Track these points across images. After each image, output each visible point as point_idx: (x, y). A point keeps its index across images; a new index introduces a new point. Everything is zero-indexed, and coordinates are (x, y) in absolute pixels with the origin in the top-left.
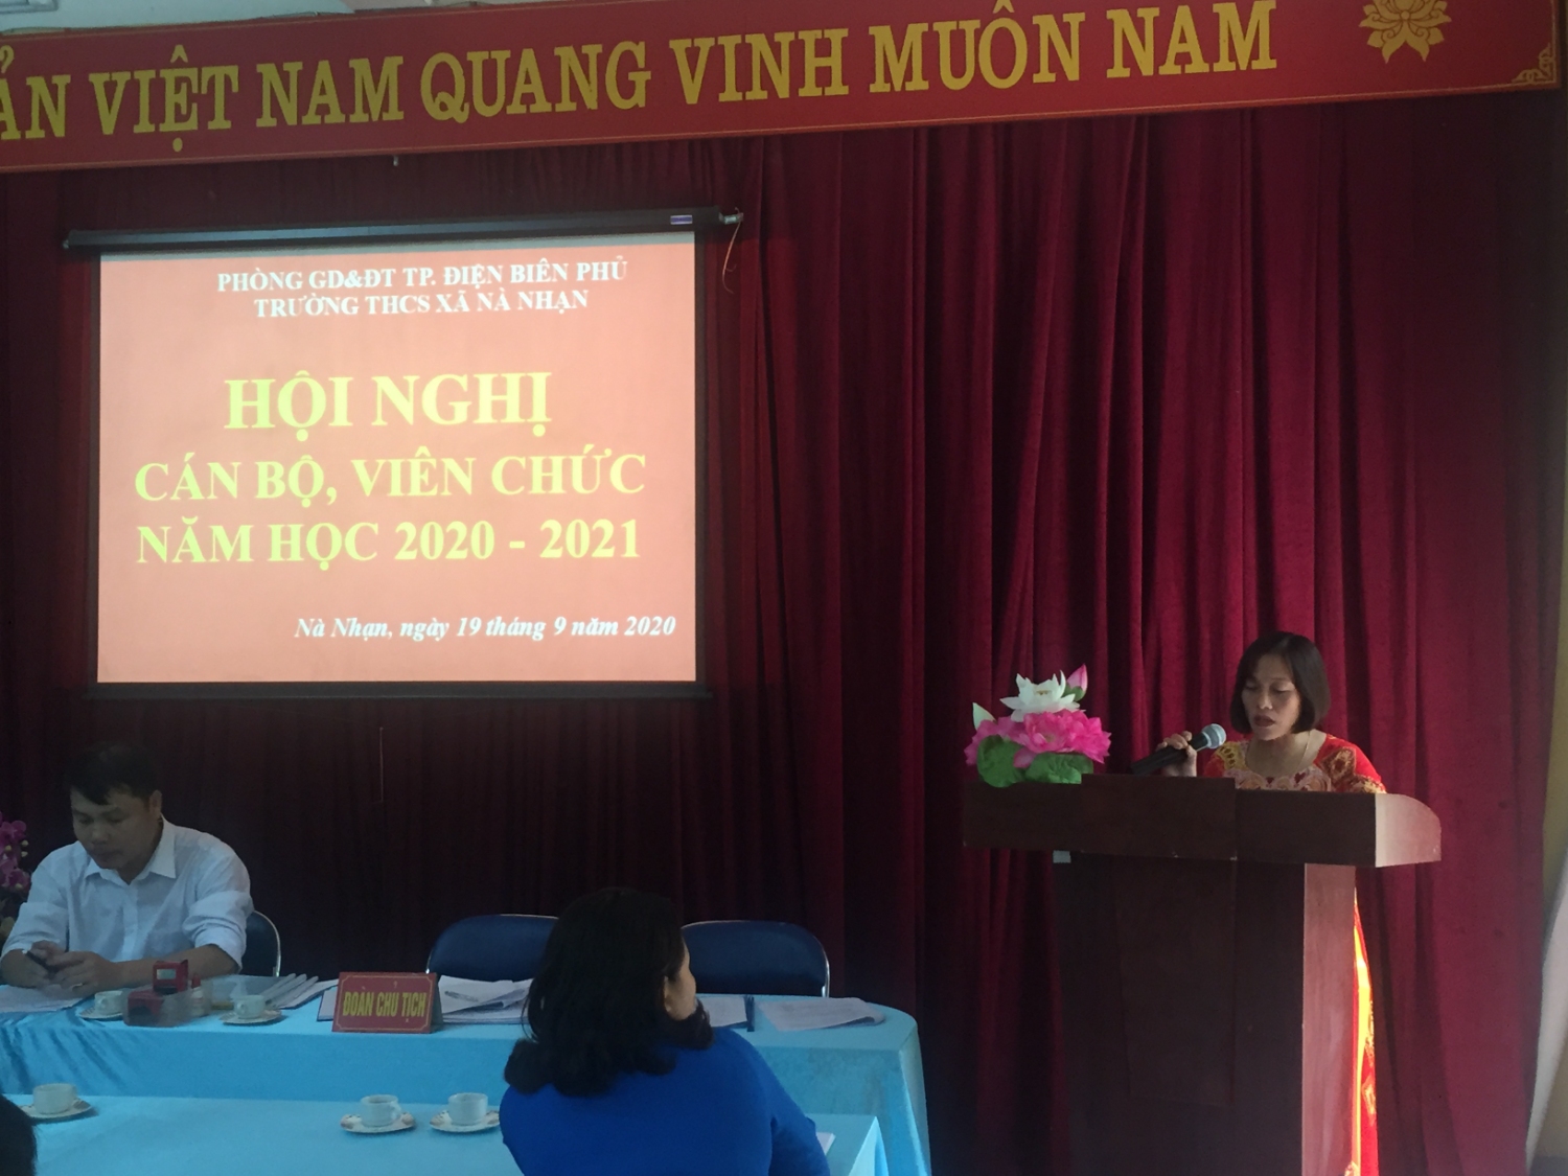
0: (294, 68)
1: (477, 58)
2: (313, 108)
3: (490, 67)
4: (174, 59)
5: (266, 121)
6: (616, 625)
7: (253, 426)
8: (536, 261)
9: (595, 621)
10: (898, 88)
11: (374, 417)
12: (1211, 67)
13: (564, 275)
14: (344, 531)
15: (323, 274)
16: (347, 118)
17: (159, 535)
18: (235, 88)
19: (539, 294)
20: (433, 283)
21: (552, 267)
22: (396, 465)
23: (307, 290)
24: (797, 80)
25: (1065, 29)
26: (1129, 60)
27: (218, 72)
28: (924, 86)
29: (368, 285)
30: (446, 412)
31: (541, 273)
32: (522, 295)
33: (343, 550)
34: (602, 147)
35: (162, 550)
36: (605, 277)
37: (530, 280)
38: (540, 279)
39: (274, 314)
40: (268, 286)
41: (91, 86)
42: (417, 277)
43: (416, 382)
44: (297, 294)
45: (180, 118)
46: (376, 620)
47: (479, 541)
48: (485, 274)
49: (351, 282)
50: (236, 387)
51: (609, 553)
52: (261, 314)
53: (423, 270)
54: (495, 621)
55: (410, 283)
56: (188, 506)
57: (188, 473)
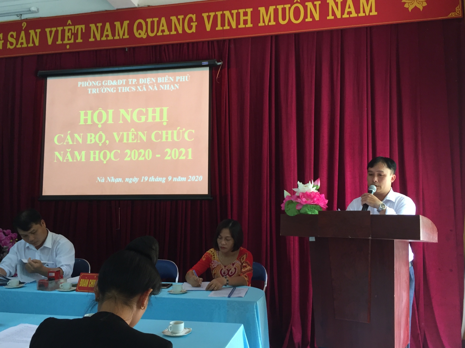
0: (99, 25)
1: (149, 20)
2: (104, 35)
3: (153, 23)
4: (68, 24)
5: (92, 39)
6: (185, 178)
7: (87, 124)
8: (165, 76)
9: (179, 177)
10: (267, 24)
11: (120, 121)
12: (358, 15)
13: (172, 80)
14: (110, 152)
15: (106, 81)
16: (114, 38)
17: (60, 154)
18: (84, 31)
19: (166, 85)
20: (136, 83)
21: (169, 78)
22: (125, 134)
23: (102, 86)
24: (238, 23)
25: (315, 6)
26: (334, 14)
27: (79, 27)
28: (274, 23)
29: (119, 84)
30: (139, 119)
31: (166, 79)
32: (161, 86)
33: (110, 158)
34: (183, 44)
35: (61, 159)
36: (184, 80)
37: (163, 81)
38: (166, 81)
39: (93, 93)
40: (92, 85)
41: (46, 32)
42: (132, 82)
43: (131, 111)
44: (99, 87)
45: (69, 39)
46: (119, 177)
47: (148, 154)
48: (151, 80)
49: (114, 83)
50: (82, 113)
51: (184, 158)
52: (90, 93)
53: (134, 80)
54: (152, 177)
55: (130, 83)
56: (68, 146)
57: (69, 137)
